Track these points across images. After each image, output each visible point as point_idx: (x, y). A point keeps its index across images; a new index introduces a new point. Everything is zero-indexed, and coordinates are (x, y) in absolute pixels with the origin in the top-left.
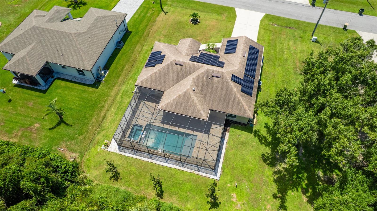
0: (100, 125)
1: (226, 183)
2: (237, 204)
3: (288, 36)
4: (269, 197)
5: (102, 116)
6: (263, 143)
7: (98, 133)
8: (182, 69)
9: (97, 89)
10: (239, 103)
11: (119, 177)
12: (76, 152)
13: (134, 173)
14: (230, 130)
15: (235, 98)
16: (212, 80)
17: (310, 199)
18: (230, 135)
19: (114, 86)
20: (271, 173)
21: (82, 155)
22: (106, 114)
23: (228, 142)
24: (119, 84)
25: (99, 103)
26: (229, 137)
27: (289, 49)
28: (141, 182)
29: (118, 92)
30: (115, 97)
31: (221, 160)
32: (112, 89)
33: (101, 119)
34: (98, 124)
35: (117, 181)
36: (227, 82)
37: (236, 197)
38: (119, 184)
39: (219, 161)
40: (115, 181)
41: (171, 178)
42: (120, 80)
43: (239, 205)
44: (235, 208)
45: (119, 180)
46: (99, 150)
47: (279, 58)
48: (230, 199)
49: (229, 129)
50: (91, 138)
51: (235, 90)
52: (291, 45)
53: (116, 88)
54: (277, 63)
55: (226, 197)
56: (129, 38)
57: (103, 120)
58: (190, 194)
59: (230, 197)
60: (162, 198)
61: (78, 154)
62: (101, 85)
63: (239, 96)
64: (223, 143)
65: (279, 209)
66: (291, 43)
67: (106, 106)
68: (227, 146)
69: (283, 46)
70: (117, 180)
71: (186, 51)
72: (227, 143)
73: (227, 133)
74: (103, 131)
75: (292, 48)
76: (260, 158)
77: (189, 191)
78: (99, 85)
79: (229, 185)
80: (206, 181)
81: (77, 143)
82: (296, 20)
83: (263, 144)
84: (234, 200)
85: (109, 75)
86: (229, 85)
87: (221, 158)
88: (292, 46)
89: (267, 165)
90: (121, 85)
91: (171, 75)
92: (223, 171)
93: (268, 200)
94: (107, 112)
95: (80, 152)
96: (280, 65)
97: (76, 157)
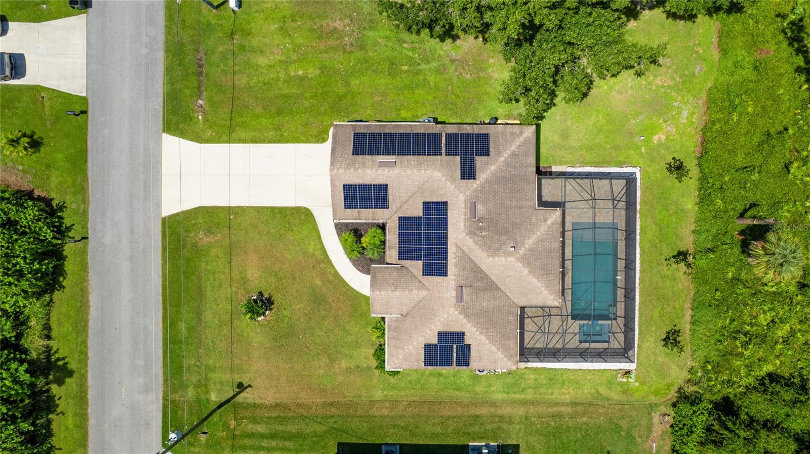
0: (591, 404)
1: (641, 155)
2: (668, 131)
3: (237, 68)
4: (644, 83)
5: (574, 409)
6: (552, 102)
7: (608, 399)
8: (471, 286)
9: (521, 445)
10: (514, 155)
11: (673, 331)
12: (651, 419)
13: (662, 309)
14: (546, 166)
15: (508, 165)
16: (483, 218)
17: (630, 16)
18: (556, 164)
19: (501, 417)
20: (602, 82)
21: (652, 407)
22: (567, 405)
23: (569, 165)
24: (493, 410)
25: (549, 425)
26: (561, 165)
27: (285, 63)
28: (673, 293)
29: (514, 403)
30: (525, 403)
31: (606, 171)
32: (510, 417)
33: (580, 409)
34: (591, 409)
35: (679, 330)
36: (483, 186)
37: (658, 136)
38: (683, 326)
39: (609, 173)
40: (680, 334)
41: (656, 247)
42: (484, 411)
43: (669, 128)
44: (674, 133)
45: (677, 329)
46: (637, 384)
47: (324, 86)
48: (664, 144)
49: (544, 167)
50: (619, 407)
51: (493, 168)
52: (269, 59)
53: (506, 411)
54: (341, 91)
55: (663, 151)
56: (361, 442)
57: (580, 404)
58: (673, 208)
59: (660, 144)
60: (688, 250)
61: (653, 414)
62: (509, 442)
63: (502, 159)
64: (575, 172)
65: (658, 65)
66: (262, 61)
67: (551, 410)
68: (578, 165)
69: (278, 79)
70: (679, 332)
71: (415, 292)
72: (572, 167)
73: (553, 170)
74: (602, 392)
75: (278, 57)
76: (581, 104)
77: (668, 211)
78: (510, 445)
79: (643, 150)
80: (647, 188)
81: (636, 426)
82: (167, 51)
83: (554, 101)
84: (663, 137)
85: (481, 438)
86: (487, 181)
87: (603, 171)
88: (272, 58)
89: (591, 90)
90: (494, 404)
91: (485, 304)
92: (625, 163)
93: (649, 84)
94: (564, 404)
95: (650, 413)
96: (347, 84)
97: (661, 415)
